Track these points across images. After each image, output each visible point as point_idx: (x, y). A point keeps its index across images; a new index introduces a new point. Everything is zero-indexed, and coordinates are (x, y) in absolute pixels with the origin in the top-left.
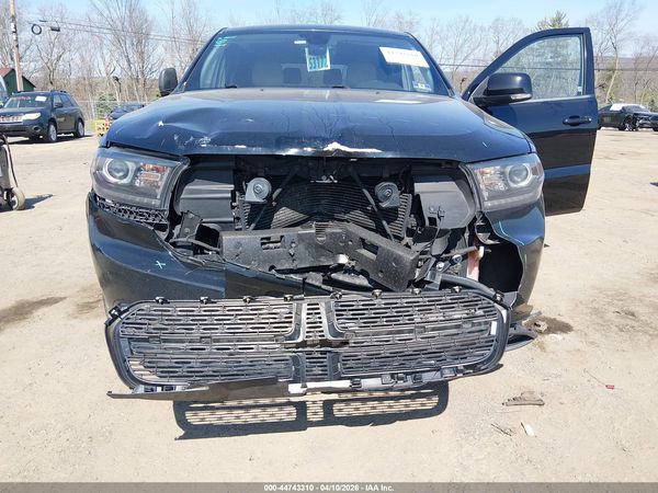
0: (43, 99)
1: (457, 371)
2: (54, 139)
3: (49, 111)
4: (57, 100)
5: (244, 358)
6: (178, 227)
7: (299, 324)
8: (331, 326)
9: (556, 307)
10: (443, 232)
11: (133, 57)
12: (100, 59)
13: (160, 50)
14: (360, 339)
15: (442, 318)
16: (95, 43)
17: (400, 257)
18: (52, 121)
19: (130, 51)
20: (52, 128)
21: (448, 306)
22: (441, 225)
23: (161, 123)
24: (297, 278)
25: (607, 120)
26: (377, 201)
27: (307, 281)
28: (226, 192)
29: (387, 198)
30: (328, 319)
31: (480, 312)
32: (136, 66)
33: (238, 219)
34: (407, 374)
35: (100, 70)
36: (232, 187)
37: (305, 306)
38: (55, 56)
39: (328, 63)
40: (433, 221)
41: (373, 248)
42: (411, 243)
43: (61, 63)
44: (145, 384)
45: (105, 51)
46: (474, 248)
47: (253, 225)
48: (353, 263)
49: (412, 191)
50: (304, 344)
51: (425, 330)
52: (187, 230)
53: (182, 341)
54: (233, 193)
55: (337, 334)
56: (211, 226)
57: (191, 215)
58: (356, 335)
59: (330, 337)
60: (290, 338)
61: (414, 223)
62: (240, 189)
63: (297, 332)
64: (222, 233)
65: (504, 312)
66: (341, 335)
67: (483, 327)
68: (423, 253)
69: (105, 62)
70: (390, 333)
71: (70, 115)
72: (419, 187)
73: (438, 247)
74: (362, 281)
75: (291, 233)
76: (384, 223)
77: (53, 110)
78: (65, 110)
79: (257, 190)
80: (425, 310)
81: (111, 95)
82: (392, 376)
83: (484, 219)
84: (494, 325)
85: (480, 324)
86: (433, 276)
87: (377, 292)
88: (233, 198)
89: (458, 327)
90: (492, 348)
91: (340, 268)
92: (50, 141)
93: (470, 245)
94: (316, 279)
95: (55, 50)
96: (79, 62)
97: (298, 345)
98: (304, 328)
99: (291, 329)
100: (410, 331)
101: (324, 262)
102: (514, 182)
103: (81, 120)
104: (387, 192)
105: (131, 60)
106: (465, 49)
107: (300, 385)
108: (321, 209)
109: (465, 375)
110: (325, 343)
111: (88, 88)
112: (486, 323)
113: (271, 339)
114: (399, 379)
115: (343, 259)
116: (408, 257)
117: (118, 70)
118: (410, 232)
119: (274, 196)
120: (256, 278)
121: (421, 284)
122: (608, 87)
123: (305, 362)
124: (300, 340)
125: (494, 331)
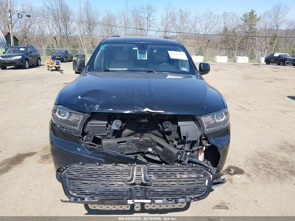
0: (23, 49)
1: (191, 199)
2: (27, 67)
3: (25, 55)
4: (29, 50)
5: (111, 188)
6: (85, 136)
7: (133, 175)
8: (145, 177)
9: (238, 161)
10: (189, 142)
11: (62, 27)
12: (47, 27)
13: (74, 24)
14: (156, 183)
15: (188, 177)
16: (45, 20)
17: (172, 151)
18: (27, 59)
19: (61, 25)
20: (27, 62)
21: (190, 172)
22: (188, 139)
23: (80, 97)
24: (132, 157)
25: (272, 60)
26: (163, 128)
27: (137, 158)
28: (105, 124)
29: (167, 127)
30: (144, 174)
31: (202, 176)
32: (63, 31)
33: (109, 133)
34: (173, 199)
35: (48, 32)
36: (106, 122)
37: (136, 169)
38: (27, 26)
39: (146, 57)
40: (185, 137)
41: (162, 147)
42: (176, 145)
43: (30, 29)
44: (74, 197)
45: (50, 24)
46: (201, 147)
47: (114, 137)
48: (154, 152)
49: (177, 124)
50: (134, 184)
51: (181, 181)
52: (89, 138)
53: (88, 180)
54: (107, 124)
55: (147, 180)
56: (98, 137)
57: (91, 133)
58: (155, 181)
59: (144, 182)
60: (129, 181)
61: (178, 136)
62: (110, 123)
63: (132, 179)
64: (102, 140)
65: (211, 176)
66: (149, 181)
67: (203, 182)
68: (181, 149)
69: (50, 29)
70: (168, 181)
71: (35, 56)
72: (180, 123)
73: (187, 147)
74: (157, 158)
75: (130, 139)
76: (166, 136)
77: (27, 54)
78: (32, 54)
79: (116, 125)
80: (181, 173)
81: (52, 45)
82: (167, 199)
83: (205, 136)
84: (207, 181)
85: (202, 180)
86: (185, 159)
87: (163, 164)
88: (107, 126)
89: (194, 181)
90: (205, 191)
91: (149, 153)
92: (26, 68)
93: (200, 145)
94: (140, 158)
95: (28, 23)
96: (38, 29)
97: (132, 184)
98: (135, 177)
99: (130, 178)
100: (175, 181)
101: (143, 150)
102: (218, 119)
103: (40, 58)
104: (167, 125)
105: (61, 28)
106: (210, 26)
107: (131, 201)
108: (141, 128)
109: (195, 200)
110: (142, 184)
111: (42, 41)
112: (204, 180)
113: (122, 181)
114: (170, 201)
115: (150, 150)
116: (175, 151)
117: (55, 32)
118: (176, 140)
119: (123, 126)
120: (117, 156)
121: (180, 162)
122: (274, 43)
123: (134, 191)
124: (133, 182)
125: (206, 184)
